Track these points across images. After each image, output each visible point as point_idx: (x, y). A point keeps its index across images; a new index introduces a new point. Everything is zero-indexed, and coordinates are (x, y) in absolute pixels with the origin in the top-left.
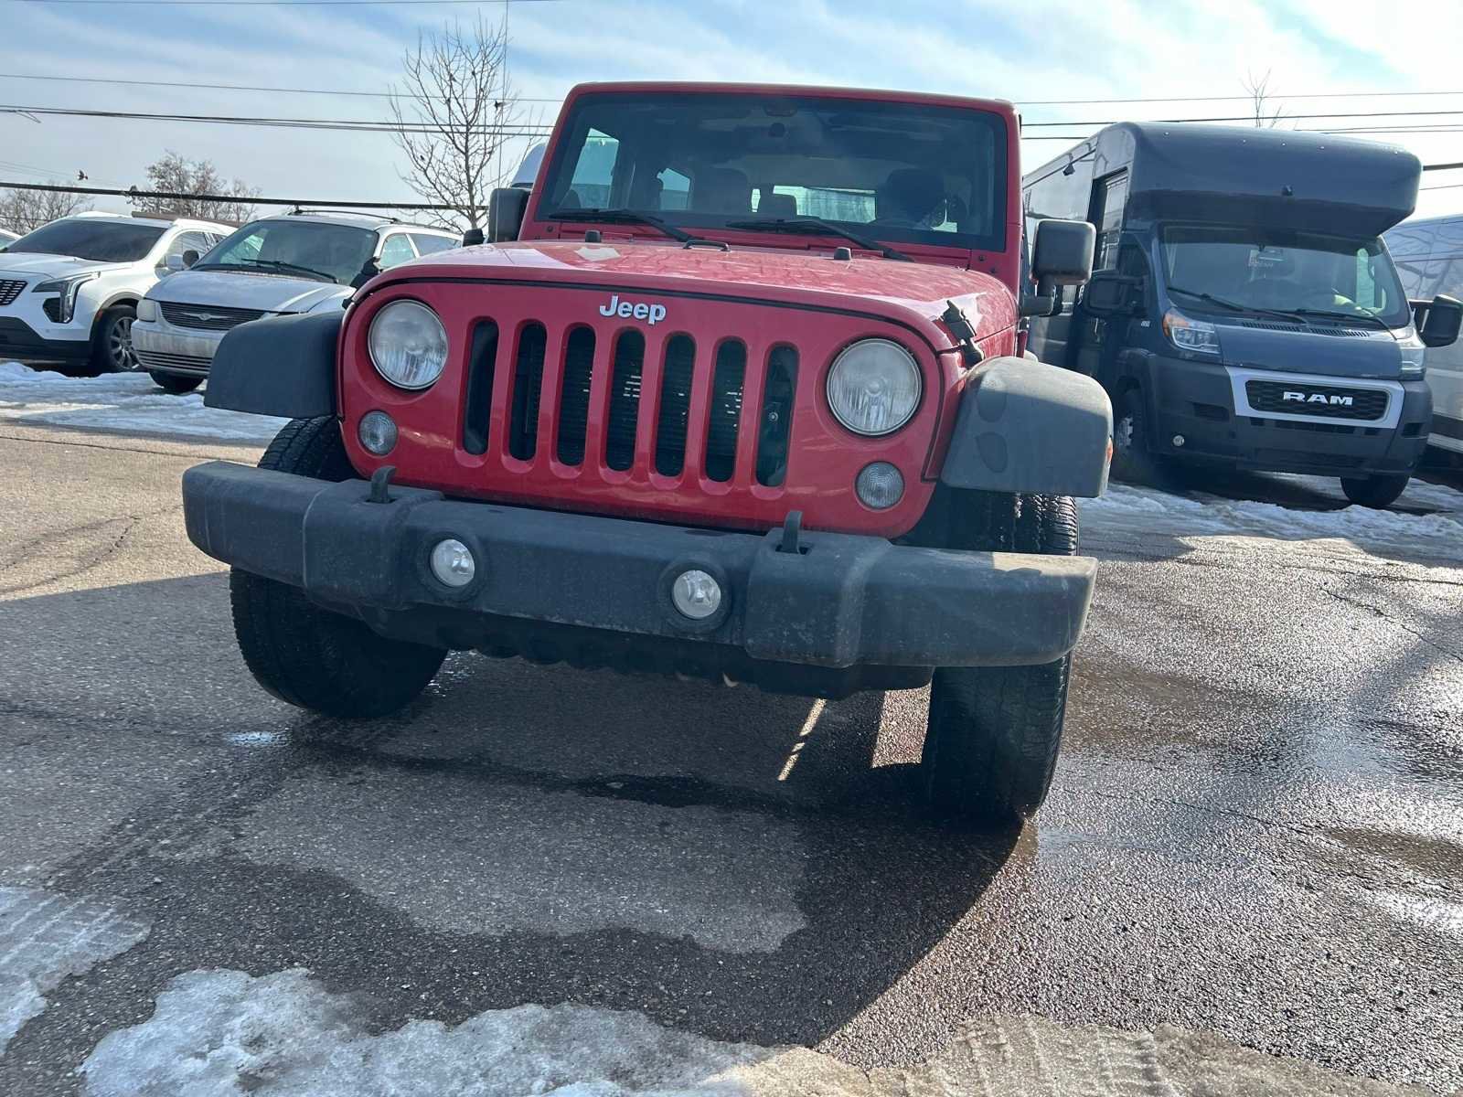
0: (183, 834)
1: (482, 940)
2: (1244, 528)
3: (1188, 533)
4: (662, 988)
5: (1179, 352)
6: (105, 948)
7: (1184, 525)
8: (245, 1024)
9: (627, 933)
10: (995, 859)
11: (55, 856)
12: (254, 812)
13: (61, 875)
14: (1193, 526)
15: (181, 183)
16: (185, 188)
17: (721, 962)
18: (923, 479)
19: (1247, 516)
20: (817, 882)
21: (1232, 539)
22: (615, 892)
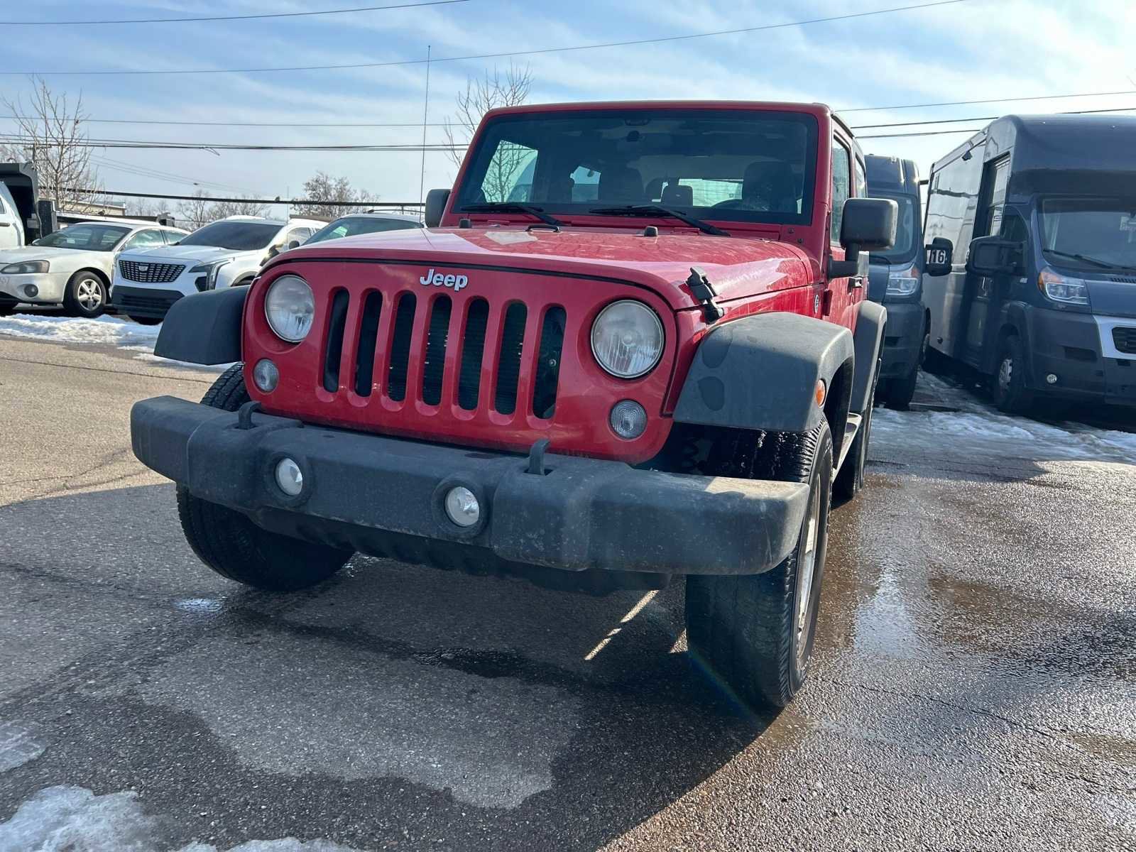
0: (107, 676)
1: (284, 779)
2: (1105, 454)
3: (1047, 458)
4: (406, 832)
5: (1053, 304)
6: (5, 762)
7: (1046, 451)
8: (65, 834)
9: (399, 782)
10: (742, 740)
11: (10, 688)
12: (166, 662)
13: (7, 702)
14: (1056, 452)
15: (326, 194)
16: (329, 197)
17: (464, 814)
18: (662, 415)
19: (1110, 445)
20: (578, 750)
21: (1087, 464)
22: (406, 746)
